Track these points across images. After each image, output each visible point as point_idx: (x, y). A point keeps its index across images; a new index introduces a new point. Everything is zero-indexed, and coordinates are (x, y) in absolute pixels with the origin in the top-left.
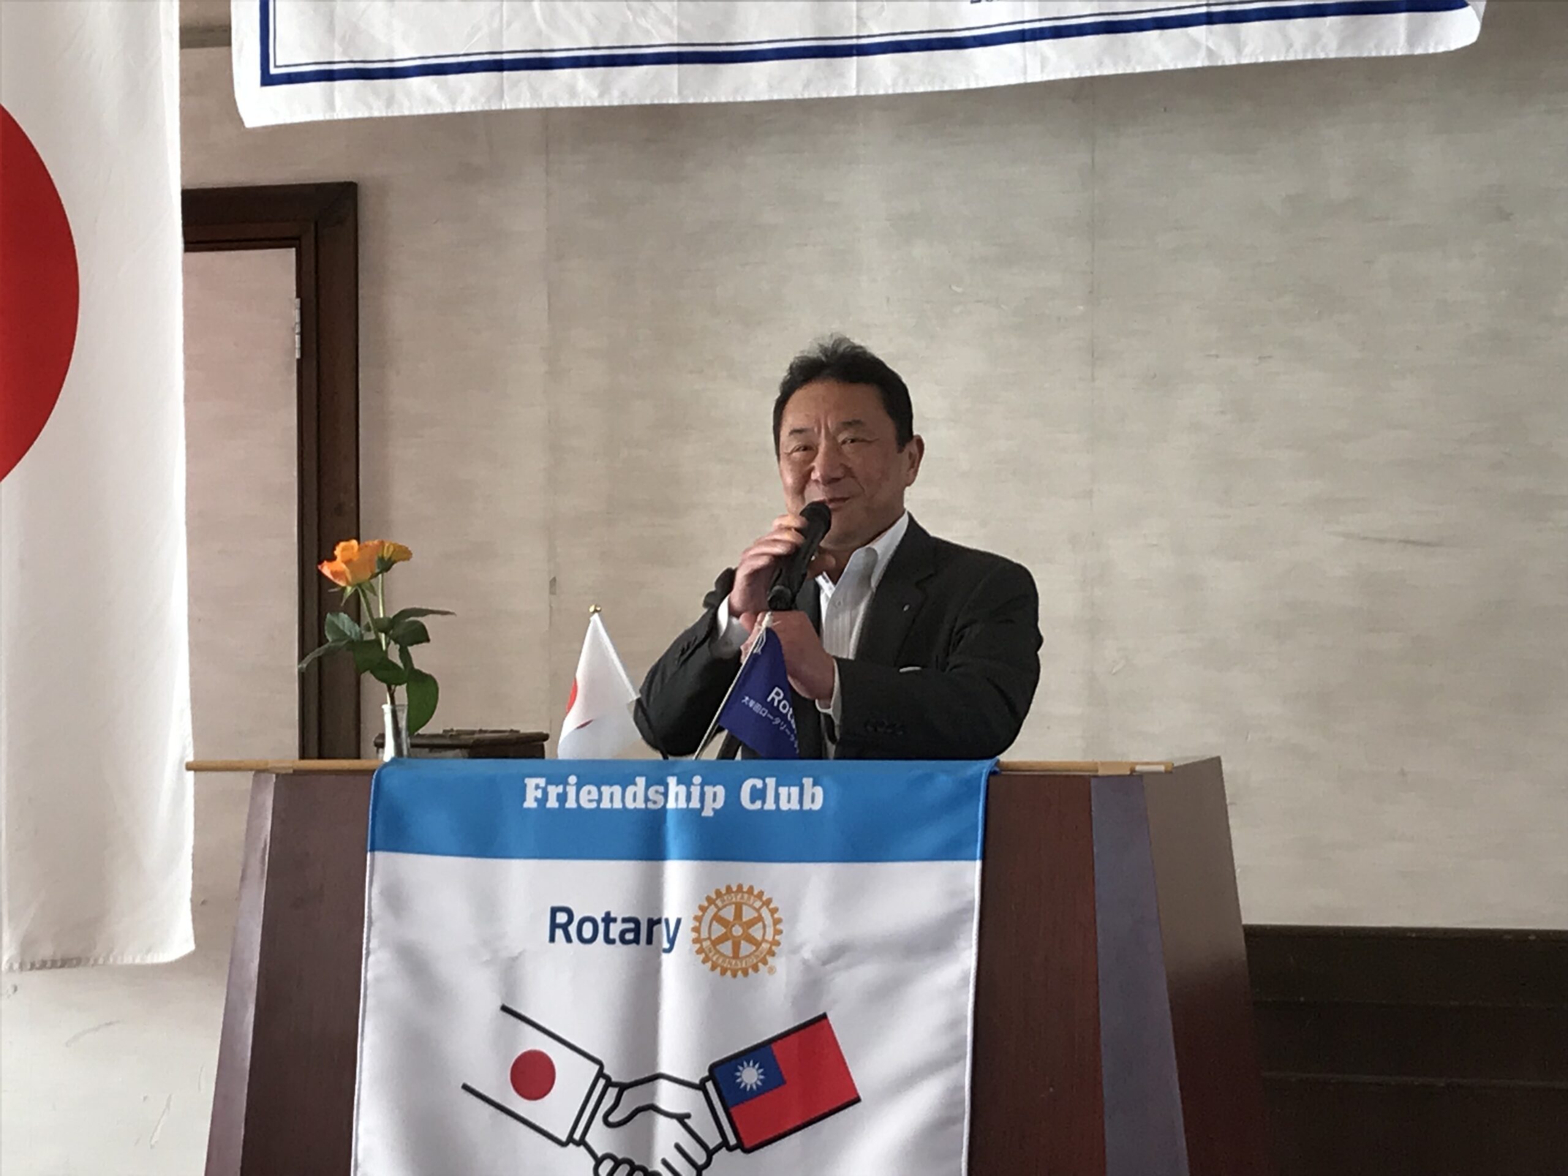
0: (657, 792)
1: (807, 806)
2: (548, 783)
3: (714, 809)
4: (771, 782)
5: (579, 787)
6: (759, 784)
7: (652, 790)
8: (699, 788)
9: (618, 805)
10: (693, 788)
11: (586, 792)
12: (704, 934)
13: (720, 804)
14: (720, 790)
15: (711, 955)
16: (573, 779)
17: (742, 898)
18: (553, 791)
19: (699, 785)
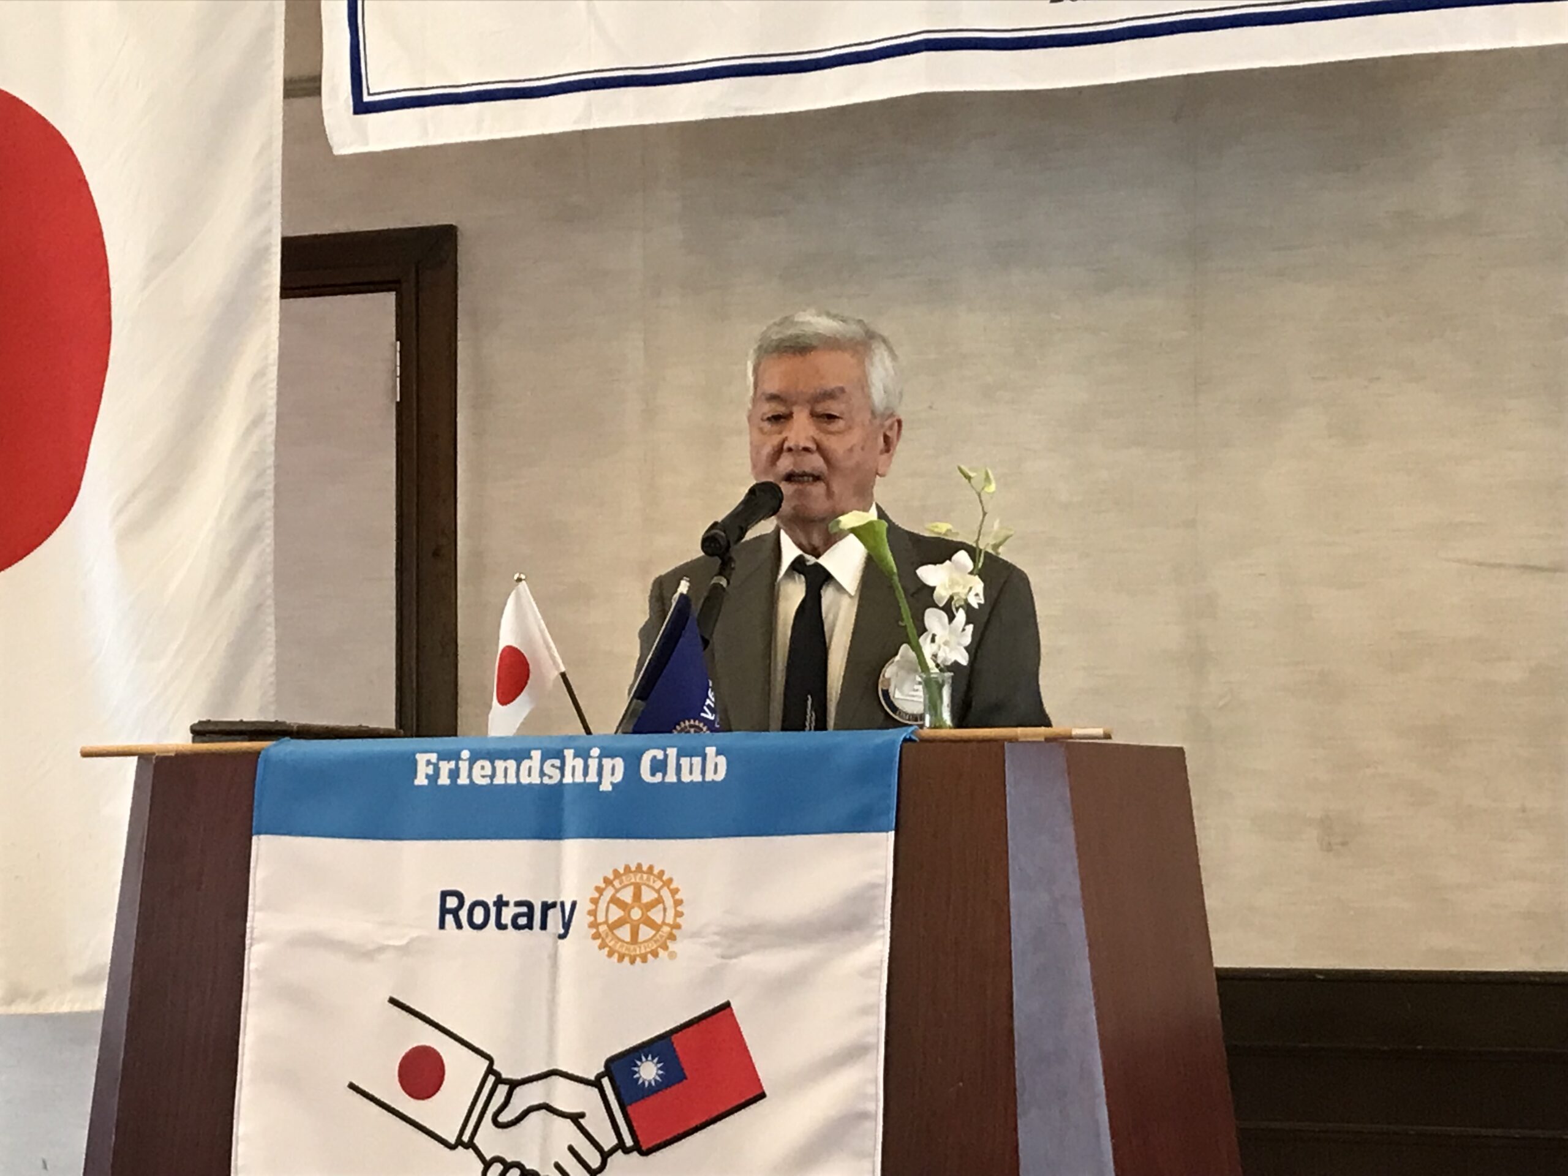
0: (553, 766)
1: (709, 777)
2: (440, 759)
3: (612, 783)
4: (672, 752)
5: (472, 761)
7: (549, 762)
8: (596, 761)
9: (512, 780)
10: (590, 761)
11: (480, 767)
12: (601, 918)
13: (619, 777)
14: (619, 763)
15: (607, 941)
16: (465, 754)
17: (641, 878)
18: (445, 767)
19: (598, 757)
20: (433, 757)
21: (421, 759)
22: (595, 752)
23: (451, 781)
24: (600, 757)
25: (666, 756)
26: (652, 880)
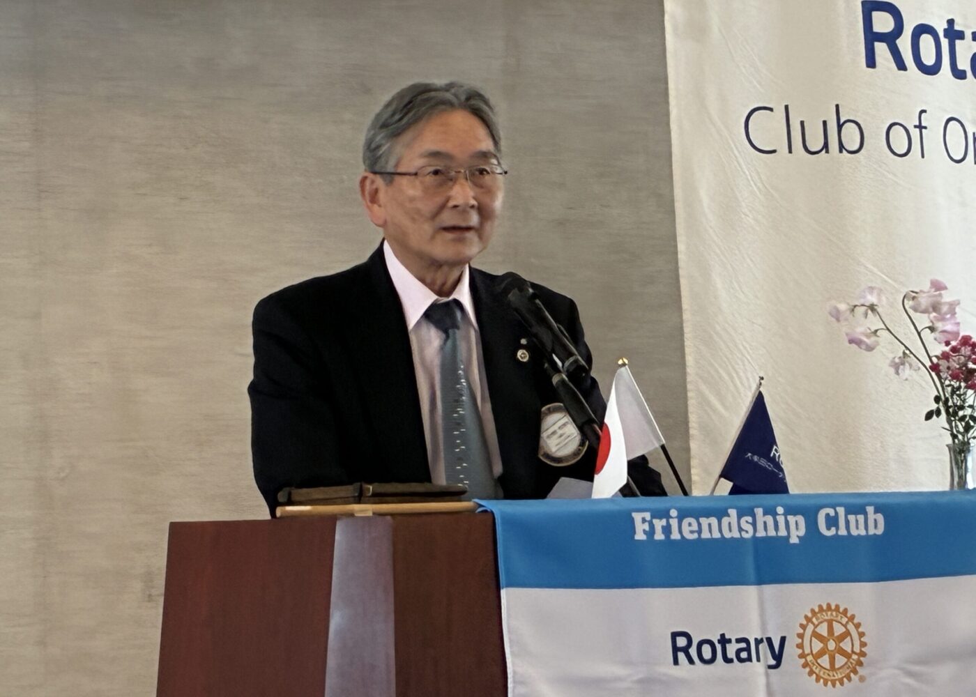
0: (747, 522)
1: (872, 531)
2: (653, 517)
3: (798, 536)
4: (841, 510)
5: (680, 519)
6: (832, 512)
7: (743, 520)
8: (783, 517)
9: (716, 535)
10: (778, 517)
11: (687, 525)
12: (807, 651)
13: (802, 532)
14: (801, 519)
15: (814, 668)
16: (674, 513)
17: (832, 615)
18: (659, 524)
19: (783, 514)
20: (648, 516)
21: (637, 517)
22: (780, 510)
23: (665, 537)
24: (785, 514)
25: (836, 513)
26: (839, 617)
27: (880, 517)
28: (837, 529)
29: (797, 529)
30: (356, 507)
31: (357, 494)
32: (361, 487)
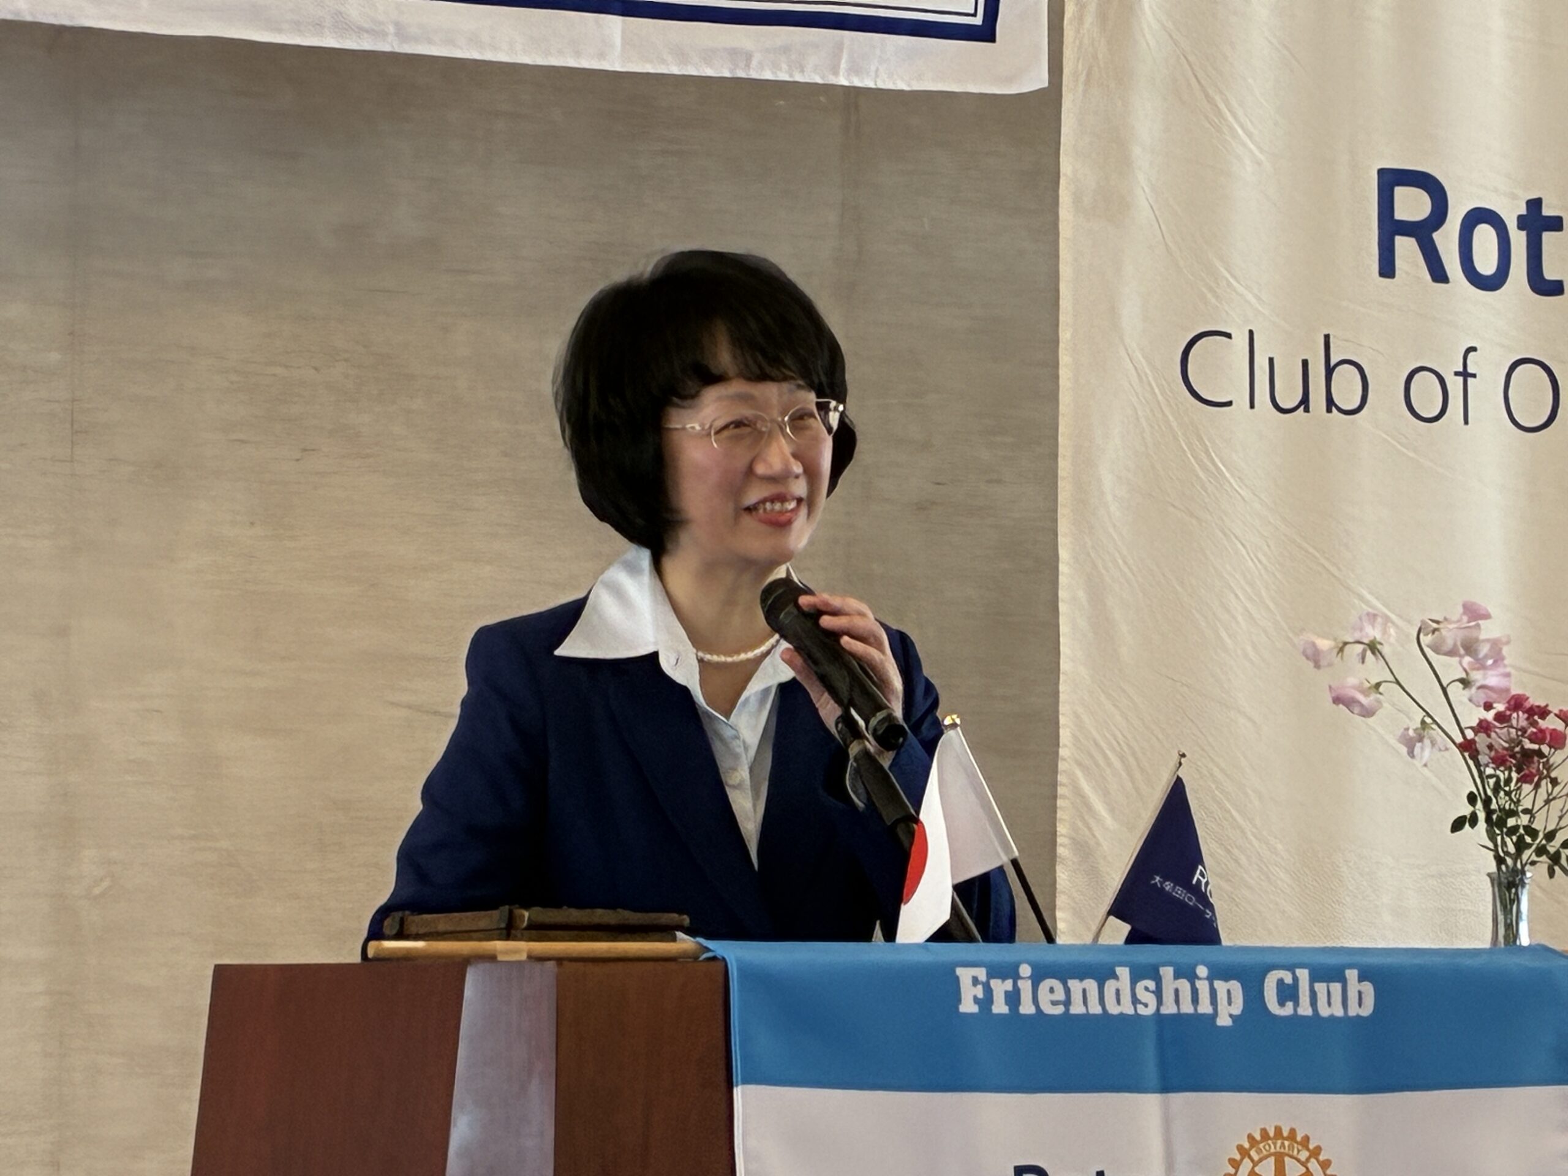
0: (1147, 989)
1: (1354, 1010)
2: (991, 975)
3: (1231, 1016)
4: (1303, 974)
5: (1036, 980)
7: (1140, 986)
8: (1206, 983)
9: (1095, 1009)
10: (1198, 984)
11: (1048, 989)
13: (1237, 1008)
14: (1235, 986)
16: (1025, 970)
17: (1283, 1145)
18: (1000, 987)
19: (1208, 978)
20: (981, 973)
21: (965, 975)
22: (1202, 971)
23: (1010, 1010)
24: (1210, 979)
25: (1295, 979)
26: (1295, 1150)
27: (1368, 988)
28: (1296, 1004)
29: (1230, 1003)
30: (499, 946)
31: (503, 925)
32: (511, 912)
